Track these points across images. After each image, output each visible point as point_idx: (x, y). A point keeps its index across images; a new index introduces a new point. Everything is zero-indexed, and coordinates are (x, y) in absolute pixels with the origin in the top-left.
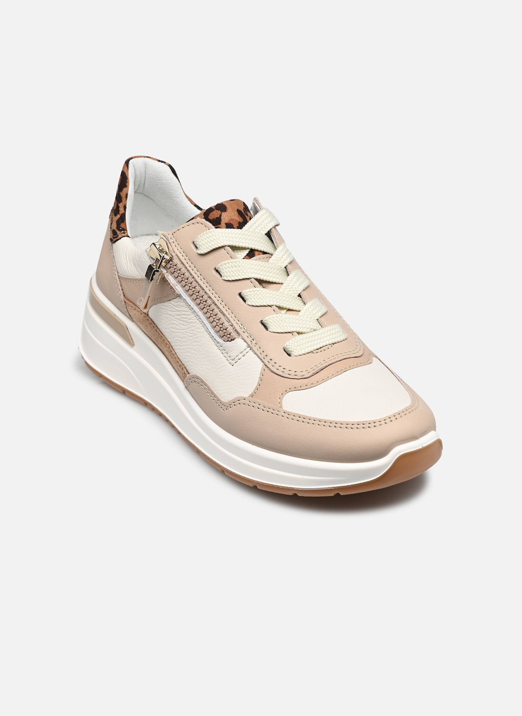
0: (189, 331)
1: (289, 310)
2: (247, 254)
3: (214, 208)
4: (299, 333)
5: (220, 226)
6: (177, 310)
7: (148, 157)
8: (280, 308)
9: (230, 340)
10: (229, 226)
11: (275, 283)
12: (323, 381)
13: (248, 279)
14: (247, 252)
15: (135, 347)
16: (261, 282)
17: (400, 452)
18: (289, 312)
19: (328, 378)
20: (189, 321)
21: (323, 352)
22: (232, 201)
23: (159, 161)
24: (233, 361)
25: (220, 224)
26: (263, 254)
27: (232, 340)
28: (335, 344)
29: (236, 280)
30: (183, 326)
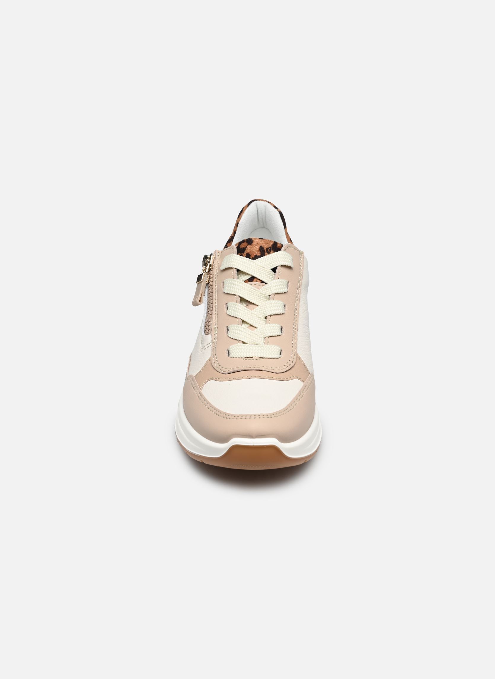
1: (251, 326)
2: (249, 279)
3: (245, 241)
4: (243, 343)
5: (243, 254)
7: (269, 202)
8: (243, 321)
10: (248, 256)
11: (254, 304)
12: (235, 379)
13: (235, 295)
14: (249, 277)
16: (242, 300)
17: (235, 442)
18: (252, 327)
19: (238, 379)
21: (251, 360)
22: (261, 240)
23: (275, 207)
24: (202, 349)
25: (244, 253)
26: (261, 282)
27: (208, 334)
28: (264, 359)
29: (229, 294)
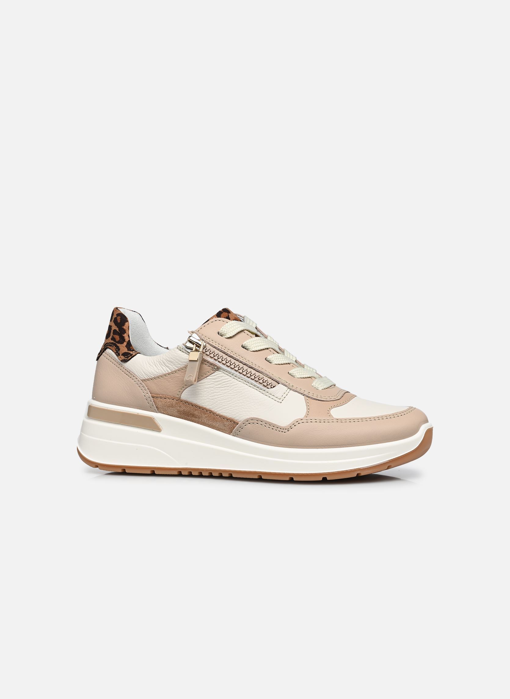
0: (232, 392)
6: (216, 381)
9: (273, 387)
13: (268, 349)
15: (162, 431)
20: (231, 385)
24: (280, 400)
27: (274, 387)
29: (261, 350)
30: (225, 391)
